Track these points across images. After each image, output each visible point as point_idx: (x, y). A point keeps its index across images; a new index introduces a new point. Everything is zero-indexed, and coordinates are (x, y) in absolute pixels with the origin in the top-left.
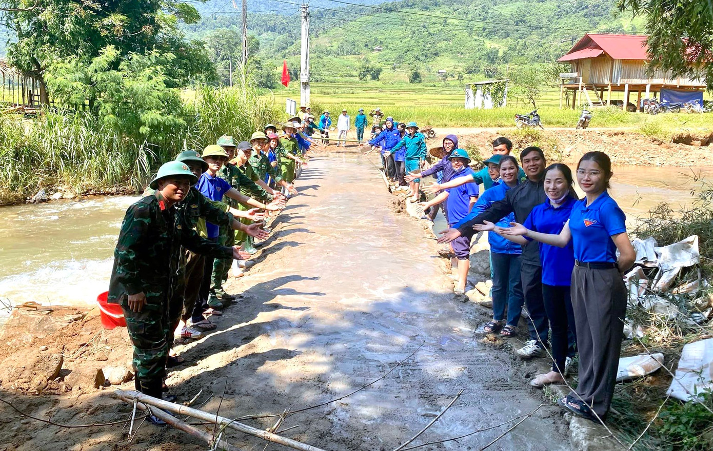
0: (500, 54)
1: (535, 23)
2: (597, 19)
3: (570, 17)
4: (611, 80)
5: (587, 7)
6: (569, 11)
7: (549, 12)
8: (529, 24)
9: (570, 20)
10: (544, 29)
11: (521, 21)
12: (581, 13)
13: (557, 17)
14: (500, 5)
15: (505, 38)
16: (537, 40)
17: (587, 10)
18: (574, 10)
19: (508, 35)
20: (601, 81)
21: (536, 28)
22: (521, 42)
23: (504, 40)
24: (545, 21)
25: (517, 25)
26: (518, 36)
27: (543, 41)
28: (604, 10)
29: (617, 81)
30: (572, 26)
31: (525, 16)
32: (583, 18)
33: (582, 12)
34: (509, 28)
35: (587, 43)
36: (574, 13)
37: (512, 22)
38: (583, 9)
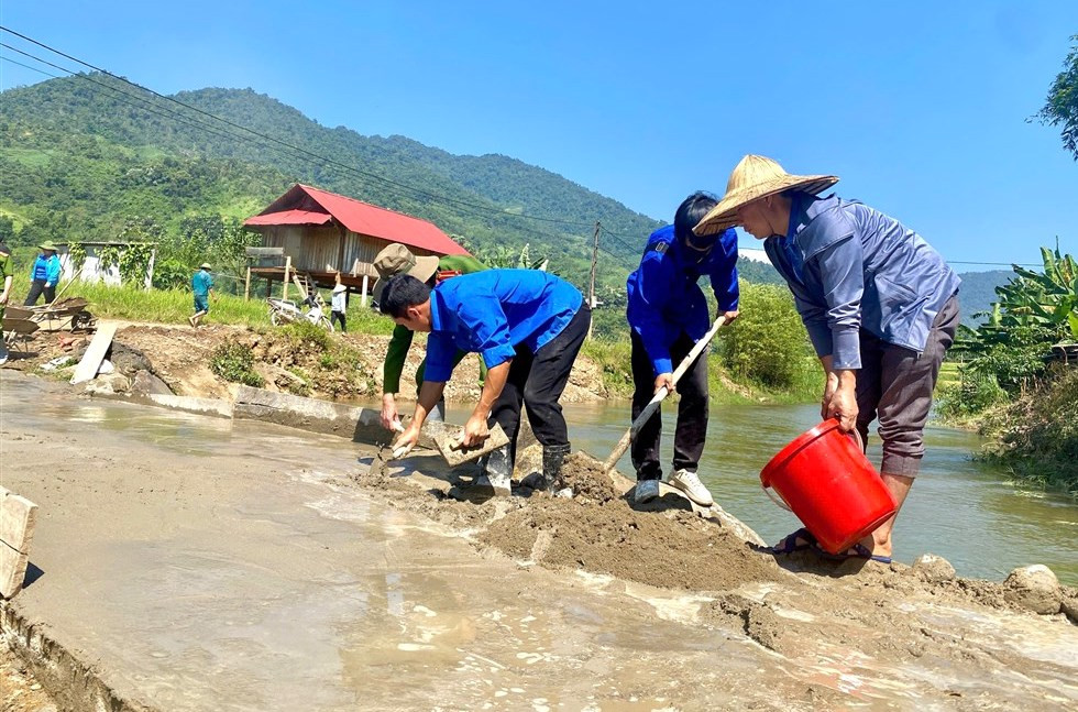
0: (17, 228)
1: (82, 190)
2: (183, 200)
3: (141, 190)
4: (340, 267)
5: (168, 180)
6: (140, 180)
7: (107, 176)
8: (71, 188)
9: (142, 196)
10: (98, 201)
11: (57, 181)
12: (159, 187)
13: (120, 186)
14: (17, 149)
15: (25, 203)
16: (86, 216)
17: (169, 185)
18: (149, 180)
19: (32, 200)
20: (321, 267)
21: (85, 197)
22: (58, 215)
23: (23, 207)
24: (99, 188)
25: (49, 186)
26: (50, 204)
27: (97, 220)
28: (194, 190)
29: (351, 268)
30: (145, 204)
31: (65, 174)
32: (161, 195)
33: (161, 185)
34: (34, 188)
35: (297, 200)
36: (148, 185)
37: (38, 179)
38: (163, 182)
